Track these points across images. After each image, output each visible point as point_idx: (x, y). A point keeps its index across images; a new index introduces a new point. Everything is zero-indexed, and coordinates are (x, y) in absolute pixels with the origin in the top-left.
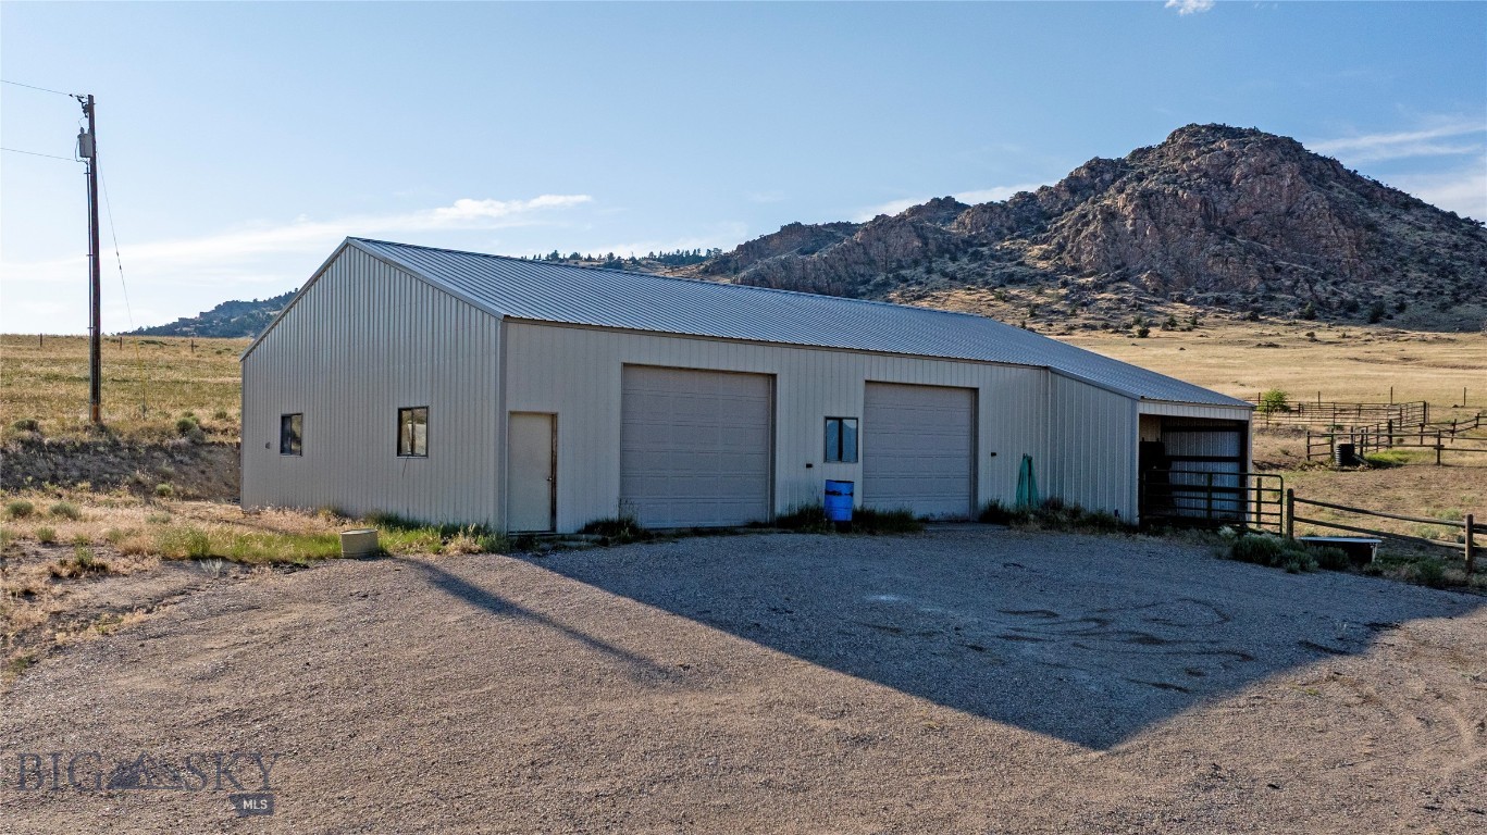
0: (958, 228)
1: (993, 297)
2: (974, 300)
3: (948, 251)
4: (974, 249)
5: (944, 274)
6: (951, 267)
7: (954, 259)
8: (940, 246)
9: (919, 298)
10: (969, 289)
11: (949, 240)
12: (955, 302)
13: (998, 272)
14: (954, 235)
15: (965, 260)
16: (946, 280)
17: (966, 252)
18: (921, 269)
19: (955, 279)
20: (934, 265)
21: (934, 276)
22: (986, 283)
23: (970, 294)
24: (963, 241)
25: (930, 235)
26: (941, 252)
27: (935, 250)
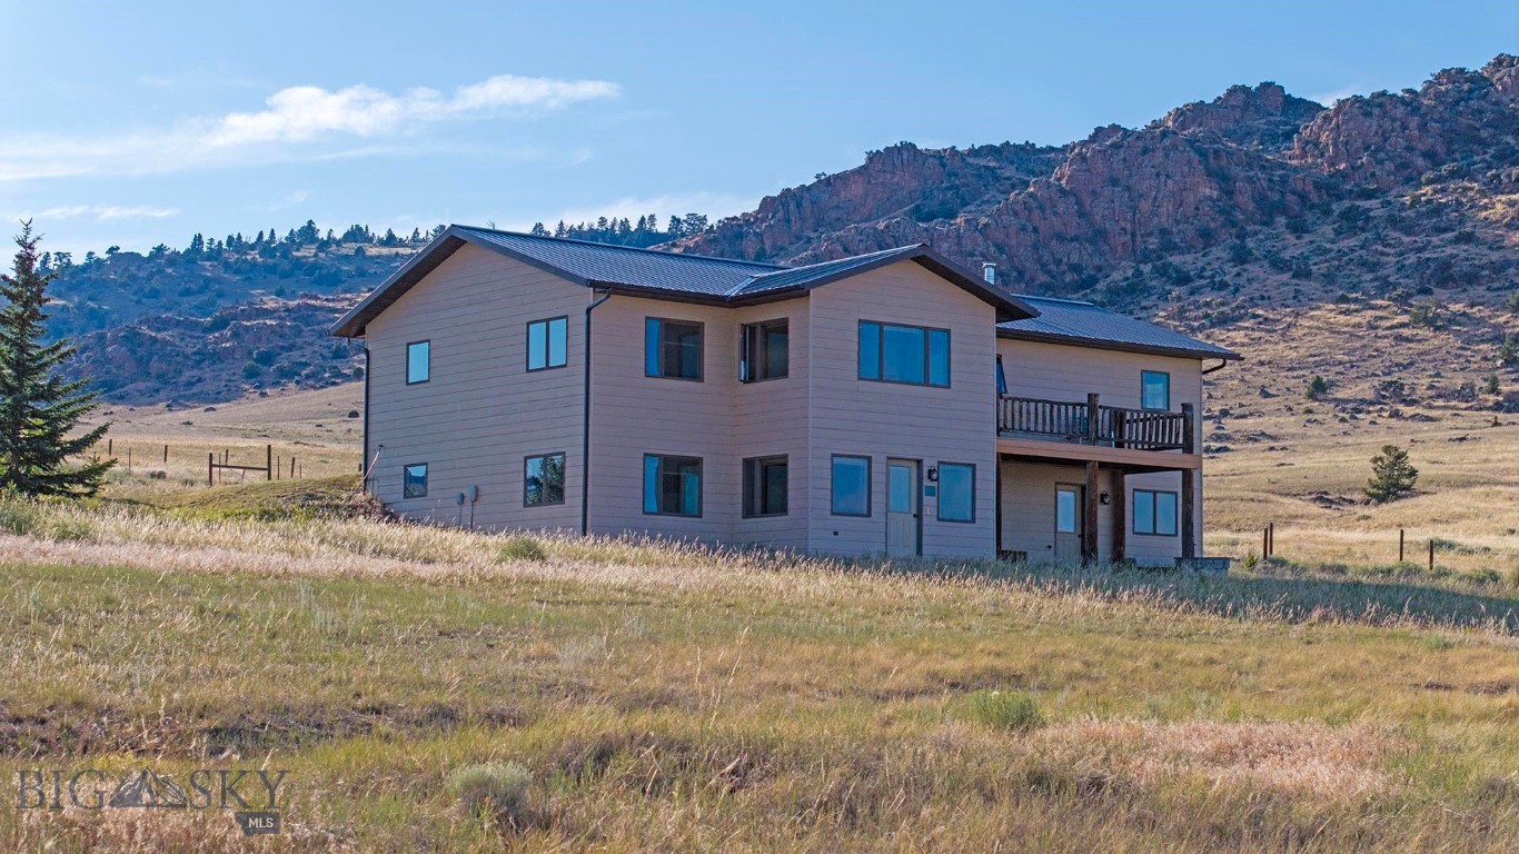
0: (1304, 155)
1: (1405, 318)
2: (1359, 325)
3: (1282, 209)
4: (1347, 204)
5: (1279, 265)
6: (1293, 247)
7: (1298, 229)
8: (1263, 197)
9: (1223, 321)
10: (1344, 299)
11: (1284, 179)
12: (1313, 332)
13: (1412, 259)
14: (1295, 170)
15: (1328, 230)
16: (1286, 277)
17: (1327, 212)
18: (1218, 252)
19: (1307, 275)
20: (1250, 243)
21: (1254, 269)
22: (1385, 286)
23: (1347, 312)
24: (1318, 186)
25: (1236, 171)
26: (1268, 211)
27: (1251, 206)
